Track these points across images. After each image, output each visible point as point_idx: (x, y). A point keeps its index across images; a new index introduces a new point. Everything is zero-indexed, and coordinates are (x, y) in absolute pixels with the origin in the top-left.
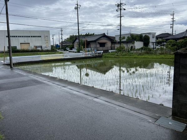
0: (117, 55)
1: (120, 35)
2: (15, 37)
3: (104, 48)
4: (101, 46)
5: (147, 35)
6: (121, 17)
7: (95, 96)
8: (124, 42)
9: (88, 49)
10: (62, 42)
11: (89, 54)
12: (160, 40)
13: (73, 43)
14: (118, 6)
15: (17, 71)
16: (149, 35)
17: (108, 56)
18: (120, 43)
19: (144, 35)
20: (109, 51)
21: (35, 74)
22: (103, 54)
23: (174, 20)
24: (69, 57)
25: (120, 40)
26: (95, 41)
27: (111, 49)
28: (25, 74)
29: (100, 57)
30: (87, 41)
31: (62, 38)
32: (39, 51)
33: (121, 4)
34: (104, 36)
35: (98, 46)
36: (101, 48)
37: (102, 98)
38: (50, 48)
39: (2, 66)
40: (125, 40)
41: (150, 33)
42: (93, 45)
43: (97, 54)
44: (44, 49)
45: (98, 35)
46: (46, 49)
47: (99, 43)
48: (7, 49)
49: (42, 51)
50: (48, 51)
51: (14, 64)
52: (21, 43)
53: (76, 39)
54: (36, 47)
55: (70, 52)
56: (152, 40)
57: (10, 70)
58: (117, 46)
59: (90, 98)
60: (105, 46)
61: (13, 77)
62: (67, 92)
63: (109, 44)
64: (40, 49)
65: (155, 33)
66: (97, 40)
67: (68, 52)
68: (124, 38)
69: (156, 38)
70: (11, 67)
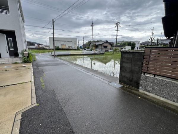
0: (113, 54)
1: (116, 42)
2: (58, 41)
3: (106, 49)
4: (104, 48)
5: (134, 42)
6: (117, 31)
7: (88, 71)
8: (118, 46)
9: (96, 49)
10: (83, 45)
11: (96, 52)
12: (143, 45)
13: (89, 45)
14: (116, 24)
15: (57, 59)
16: (135, 42)
17: (108, 54)
18: (116, 46)
19: (132, 42)
20: (109, 51)
21: (64, 60)
22: (105, 52)
23: (153, 33)
24: (85, 53)
25: (116, 45)
26: (101, 45)
27: (111, 50)
28: (59, 60)
29: (103, 54)
30: (95, 44)
31: (83, 43)
32: (70, 49)
33: (118, 23)
34: (107, 42)
35: (103, 47)
36: (105, 49)
37: (91, 73)
38: (76, 48)
39: (50, 56)
40: (119, 45)
41: (136, 41)
42: (100, 47)
43: (101, 53)
44: (73, 48)
45: (104, 41)
46: (74, 48)
47: (103, 46)
48: (53, 48)
49: (72, 49)
50: (75, 49)
51: (56, 56)
52: (62, 45)
53: (91, 43)
54: (69, 47)
55: (87, 50)
56: (137, 45)
57: (54, 58)
58: (114, 48)
59: (85, 72)
60: (106, 48)
61: (54, 61)
62: (76, 69)
63: (109, 47)
64: (71, 48)
65: (140, 41)
66: (102, 44)
67: (86, 50)
68: (118, 44)
69: (140, 44)
70: (54, 57)
